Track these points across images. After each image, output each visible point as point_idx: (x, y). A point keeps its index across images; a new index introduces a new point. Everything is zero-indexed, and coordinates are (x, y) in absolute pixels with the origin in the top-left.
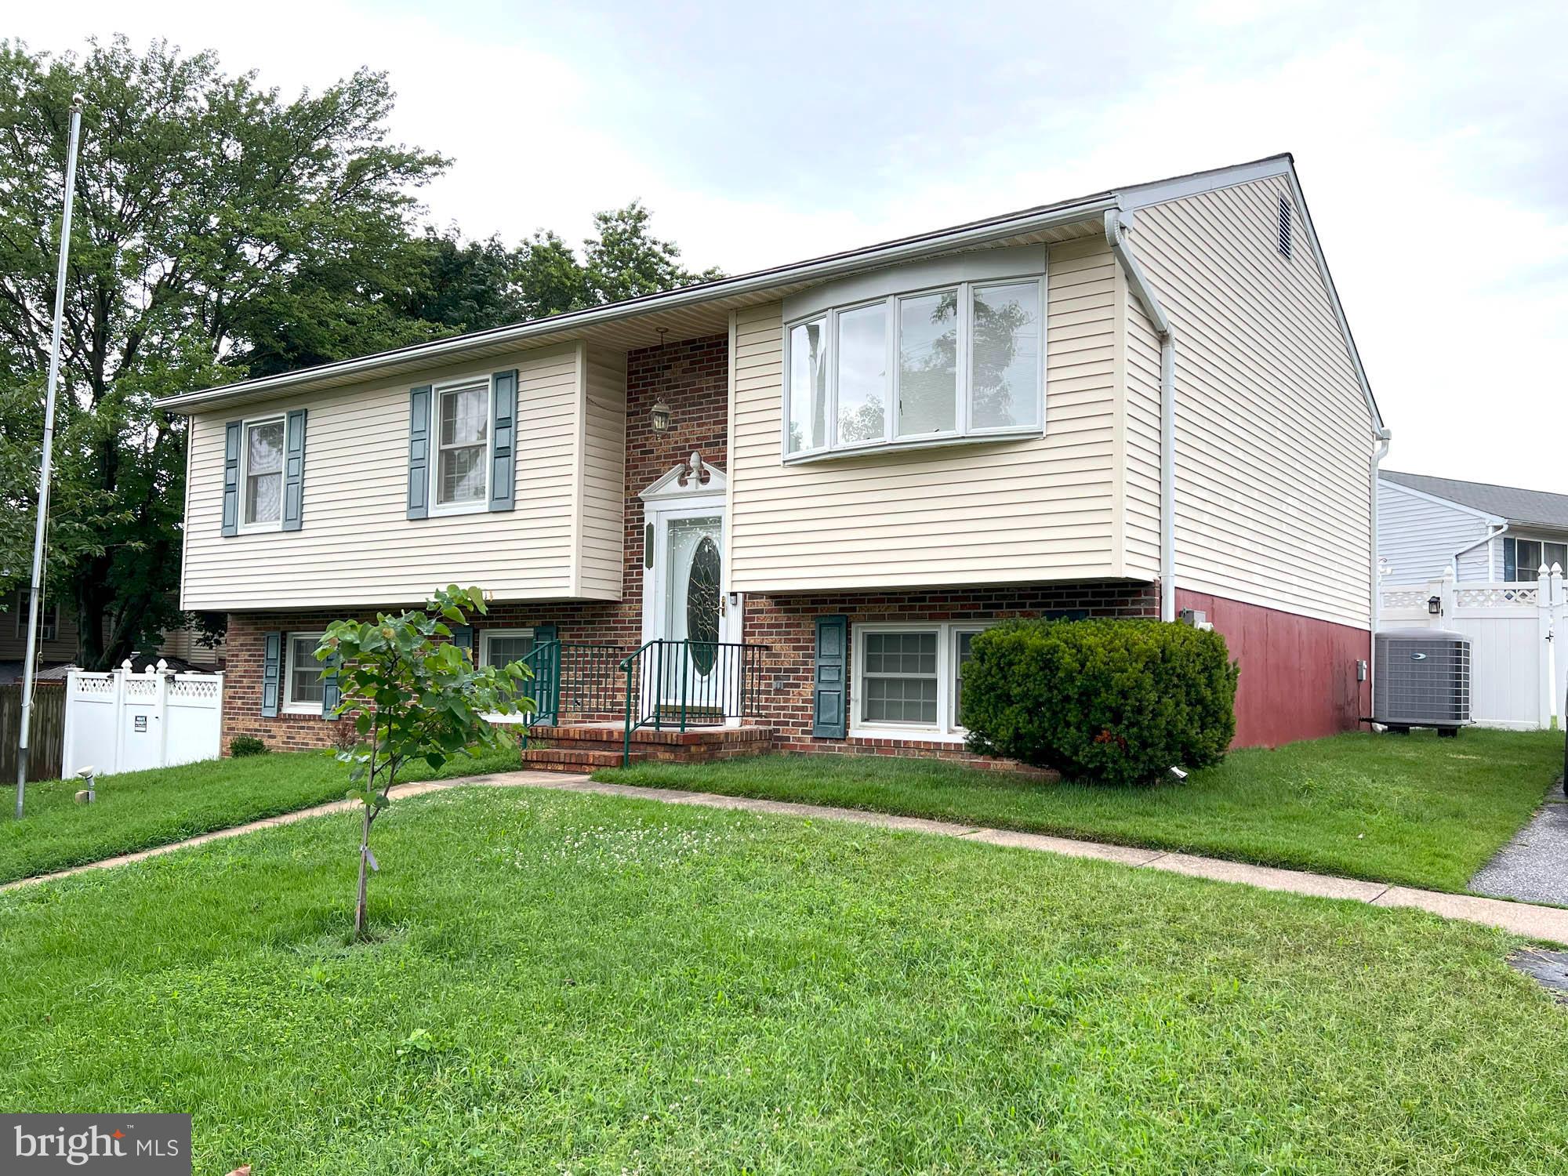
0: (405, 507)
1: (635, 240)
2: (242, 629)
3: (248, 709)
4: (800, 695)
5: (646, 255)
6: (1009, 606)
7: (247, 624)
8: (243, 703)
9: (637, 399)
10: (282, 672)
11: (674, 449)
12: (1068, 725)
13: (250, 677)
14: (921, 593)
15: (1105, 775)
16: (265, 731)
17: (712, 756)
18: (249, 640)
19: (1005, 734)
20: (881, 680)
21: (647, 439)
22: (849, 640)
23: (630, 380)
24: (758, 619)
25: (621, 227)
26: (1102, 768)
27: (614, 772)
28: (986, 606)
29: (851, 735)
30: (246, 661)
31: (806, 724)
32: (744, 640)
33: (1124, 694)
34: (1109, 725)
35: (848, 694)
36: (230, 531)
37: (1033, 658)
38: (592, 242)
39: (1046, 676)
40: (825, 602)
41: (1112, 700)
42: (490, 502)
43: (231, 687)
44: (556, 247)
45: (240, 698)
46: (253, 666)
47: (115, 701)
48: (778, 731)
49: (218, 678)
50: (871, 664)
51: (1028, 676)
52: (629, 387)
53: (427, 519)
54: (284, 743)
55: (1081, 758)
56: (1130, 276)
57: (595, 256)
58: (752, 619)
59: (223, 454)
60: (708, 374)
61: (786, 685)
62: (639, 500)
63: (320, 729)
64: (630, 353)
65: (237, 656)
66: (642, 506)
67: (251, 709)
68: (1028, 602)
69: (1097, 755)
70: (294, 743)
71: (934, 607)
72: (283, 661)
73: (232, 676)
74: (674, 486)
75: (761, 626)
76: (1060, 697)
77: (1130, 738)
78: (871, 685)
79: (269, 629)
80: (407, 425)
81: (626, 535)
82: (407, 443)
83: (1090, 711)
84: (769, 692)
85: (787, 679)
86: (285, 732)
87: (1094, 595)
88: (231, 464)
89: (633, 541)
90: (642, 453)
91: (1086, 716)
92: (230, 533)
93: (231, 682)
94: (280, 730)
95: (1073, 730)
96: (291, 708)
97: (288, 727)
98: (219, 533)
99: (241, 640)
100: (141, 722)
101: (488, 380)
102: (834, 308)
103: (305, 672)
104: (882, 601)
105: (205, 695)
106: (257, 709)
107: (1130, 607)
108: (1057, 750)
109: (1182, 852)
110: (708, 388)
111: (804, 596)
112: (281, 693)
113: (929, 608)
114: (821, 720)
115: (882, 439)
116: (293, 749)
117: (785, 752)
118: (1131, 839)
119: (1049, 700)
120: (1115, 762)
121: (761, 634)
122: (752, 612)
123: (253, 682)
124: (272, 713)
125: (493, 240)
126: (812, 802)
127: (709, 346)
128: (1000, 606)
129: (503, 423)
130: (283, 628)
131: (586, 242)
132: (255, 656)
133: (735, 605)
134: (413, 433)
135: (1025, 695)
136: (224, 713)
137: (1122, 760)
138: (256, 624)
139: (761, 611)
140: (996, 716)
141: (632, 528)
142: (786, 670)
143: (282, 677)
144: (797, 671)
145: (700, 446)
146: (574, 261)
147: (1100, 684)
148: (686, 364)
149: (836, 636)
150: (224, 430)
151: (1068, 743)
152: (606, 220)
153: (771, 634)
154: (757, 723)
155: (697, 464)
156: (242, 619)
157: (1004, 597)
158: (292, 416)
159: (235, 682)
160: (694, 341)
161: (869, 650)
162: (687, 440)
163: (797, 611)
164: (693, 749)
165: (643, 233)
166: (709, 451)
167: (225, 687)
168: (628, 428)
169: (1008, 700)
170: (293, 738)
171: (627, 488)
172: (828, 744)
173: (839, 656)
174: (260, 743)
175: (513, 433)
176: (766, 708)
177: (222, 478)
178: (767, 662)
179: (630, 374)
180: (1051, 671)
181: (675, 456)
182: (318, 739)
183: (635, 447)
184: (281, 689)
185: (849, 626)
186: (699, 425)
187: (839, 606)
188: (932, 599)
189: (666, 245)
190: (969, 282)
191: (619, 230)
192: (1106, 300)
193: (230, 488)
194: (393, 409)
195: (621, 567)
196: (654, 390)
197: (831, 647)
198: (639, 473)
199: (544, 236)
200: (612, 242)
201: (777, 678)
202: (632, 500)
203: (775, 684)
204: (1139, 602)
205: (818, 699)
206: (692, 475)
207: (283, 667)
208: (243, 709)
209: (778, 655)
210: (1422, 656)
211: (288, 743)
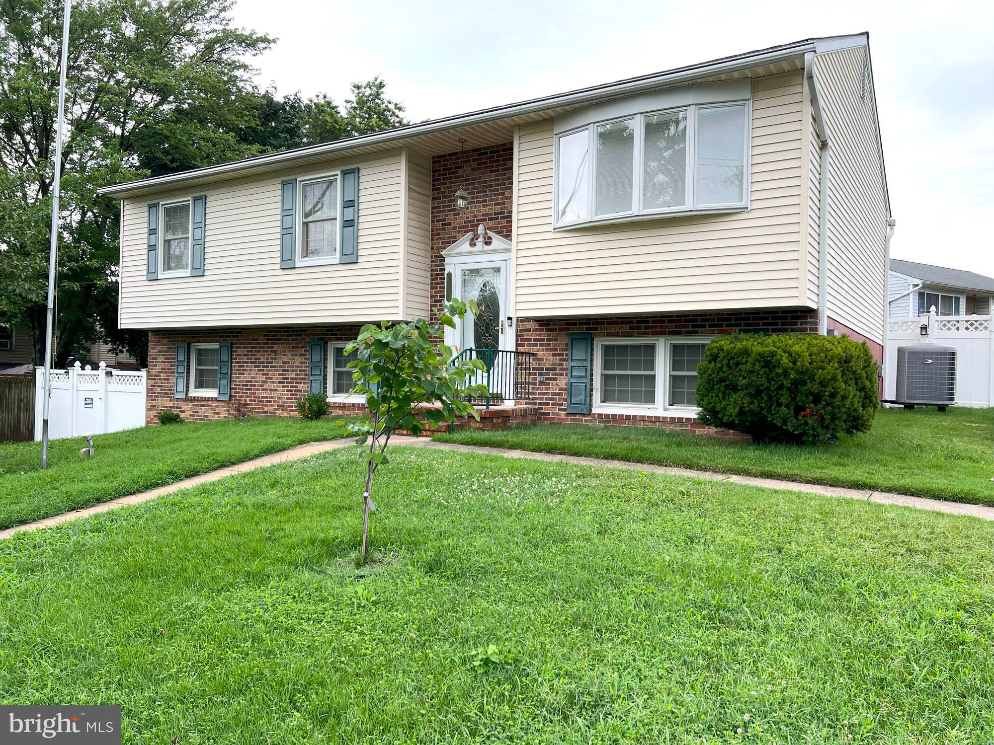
0: (278, 260)
1: (377, 101)
2: (160, 341)
3: (165, 393)
4: (557, 385)
5: (384, 110)
6: (710, 326)
7: (163, 338)
8: (161, 390)
9: (439, 189)
10: (188, 369)
11: (465, 222)
12: (779, 405)
13: (166, 373)
14: (645, 317)
15: (805, 438)
16: (177, 408)
17: (505, 425)
18: (165, 348)
19: (733, 411)
20: (614, 376)
21: (446, 215)
22: (592, 350)
23: (434, 176)
24: (526, 335)
25: (368, 92)
26: (804, 433)
27: (447, 436)
28: (693, 326)
29: (593, 411)
30: (162, 362)
31: (562, 405)
32: (517, 349)
33: (822, 384)
34: (812, 405)
35: (592, 385)
36: (153, 277)
37: (756, 360)
38: (349, 102)
39: (766, 371)
40: (575, 324)
41: (816, 388)
42: (340, 257)
43: (152, 379)
44: (329, 103)
45: (159, 386)
46: (168, 365)
47: (71, 389)
48: (541, 409)
49: (143, 373)
50: (607, 365)
51: (752, 372)
52: (433, 181)
53: (295, 268)
54: (190, 415)
55: (790, 427)
56: (814, 101)
57: (352, 111)
58: (523, 335)
59: (146, 225)
60: (490, 172)
61: (547, 379)
62: (442, 256)
63: (216, 406)
64: (434, 158)
65: (156, 359)
66: (443, 260)
67: (167, 394)
68: (725, 323)
69: (801, 425)
70: (197, 416)
71: (656, 327)
72: (189, 362)
73: (153, 372)
74: (465, 247)
75: (529, 340)
76: (776, 386)
77: (826, 414)
78: (606, 378)
79: (179, 341)
80: (279, 205)
81: (432, 280)
82: (279, 217)
83: (796, 396)
84: (535, 384)
85: (549, 374)
86: (191, 409)
87: (773, 318)
88: (152, 232)
89: (436, 284)
90: (443, 225)
91: (794, 399)
92: (152, 277)
93: (152, 376)
94: (188, 408)
95: (784, 409)
96: (194, 393)
97: (194, 405)
98: (145, 278)
99: (158, 348)
100: (89, 402)
101: (337, 175)
102: (594, 123)
103: (204, 369)
104: (617, 323)
105: (134, 384)
106: (171, 394)
107: (799, 326)
108: (772, 422)
109: (882, 491)
110: (490, 181)
111: (560, 320)
112: (188, 383)
113: (652, 327)
114: (573, 401)
115: (630, 212)
116: (197, 419)
117: (547, 423)
118: (842, 482)
119: (768, 389)
120: (814, 430)
121: (529, 345)
122: (522, 331)
123: (167, 376)
124: (183, 396)
125: (296, 95)
126: (597, 456)
127: (491, 152)
128: (704, 326)
129: (349, 204)
130: (188, 340)
131: (346, 101)
132: (169, 359)
133: (511, 326)
134: (283, 210)
135: (750, 385)
136: (148, 396)
137: (820, 429)
138: (169, 338)
139: (529, 330)
140: (724, 399)
141: (436, 275)
142: (547, 369)
143: (188, 373)
144: (555, 369)
145: (485, 220)
146: (339, 113)
147: (806, 377)
148: (475, 165)
149: (584, 347)
150: (146, 209)
151: (780, 417)
152: (358, 87)
153: (536, 345)
154: (526, 403)
155: (483, 232)
156: (159, 334)
157: (707, 320)
158: (195, 199)
159: (155, 376)
160: (480, 149)
161: (605, 356)
162: (475, 216)
163: (555, 330)
164: (495, 420)
165: (382, 96)
166: (491, 224)
167: (148, 379)
168: (433, 208)
169: (734, 388)
170: (197, 412)
171: (432, 248)
172: (577, 417)
173: (586, 360)
174: (178, 416)
175: (356, 210)
176: (533, 394)
177: (146, 241)
178: (534, 364)
179: (434, 171)
180: (769, 368)
181: (467, 226)
182: (215, 413)
183: (438, 221)
184: (188, 380)
185: (592, 340)
186: (484, 206)
187: (585, 326)
188: (653, 322)
189: (396, 104)
190: (696, 105)
191: (367, 94)
192: (796, 117)
193: (152, 248)
194: (270, 194)
195: (429, 301)
196: (451, 183)
197: (579, 354)
198: (441, 239)
199: (321, 96)
200: (362, 102)
201: (540, 374)
202: (436, 257)
203: (539, 378)
204: (806, 323)
205: (570, 388)
206: (479, 240)
207: (188, 366)
208: (161, 393)
209: (542, 359)
210: (930, 361)
211: (194, 415)
